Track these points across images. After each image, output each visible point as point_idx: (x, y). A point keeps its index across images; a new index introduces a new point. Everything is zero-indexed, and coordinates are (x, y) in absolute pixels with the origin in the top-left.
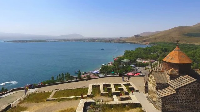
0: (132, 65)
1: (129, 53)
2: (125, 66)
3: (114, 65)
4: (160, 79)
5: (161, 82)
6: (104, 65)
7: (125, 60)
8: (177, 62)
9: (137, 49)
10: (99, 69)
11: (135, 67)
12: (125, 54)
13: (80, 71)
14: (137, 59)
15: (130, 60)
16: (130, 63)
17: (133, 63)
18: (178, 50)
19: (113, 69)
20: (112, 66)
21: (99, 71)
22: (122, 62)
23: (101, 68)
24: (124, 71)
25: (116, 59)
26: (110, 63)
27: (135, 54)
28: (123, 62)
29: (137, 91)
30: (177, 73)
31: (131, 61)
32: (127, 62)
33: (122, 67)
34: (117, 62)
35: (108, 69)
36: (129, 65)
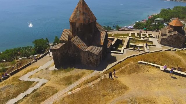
0: (164, 24)
1: (166, 12)
2: (157, 24)
3: (147, 23)
4: (164, 32)
5: (164, 33)
6: (138, 21)
7: (159, 19)
8: (174, 25)
9: (175, 8)
10: (133, 25)
11: (166, 26)
12: (161, 12)
13: (117, 26)
14: (172, 18)
15: (163, 19)
16: (162, 22)
17: (166, 22)
18: (177, 20)
19: (146, 26)
20: (145, 23)
21: (133, 26)
22: (155, 20)
23: (135, 25)
24: (155, 28)
25: (151, 17)
26: (143, 21)
27: (171, 13)
28: (157, 20)
29: (154, 38)
30: (172, 30)
31: (165, 20)
32: (160, 21)
33: (154, 25)
34: (150, 20)
35: (141, 26)
36: (161, 24)
